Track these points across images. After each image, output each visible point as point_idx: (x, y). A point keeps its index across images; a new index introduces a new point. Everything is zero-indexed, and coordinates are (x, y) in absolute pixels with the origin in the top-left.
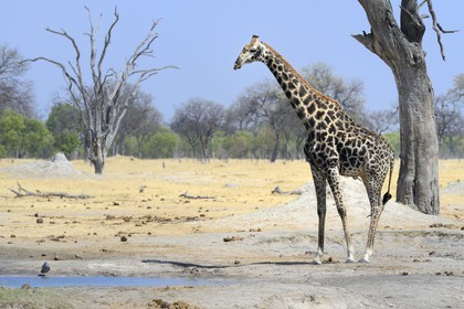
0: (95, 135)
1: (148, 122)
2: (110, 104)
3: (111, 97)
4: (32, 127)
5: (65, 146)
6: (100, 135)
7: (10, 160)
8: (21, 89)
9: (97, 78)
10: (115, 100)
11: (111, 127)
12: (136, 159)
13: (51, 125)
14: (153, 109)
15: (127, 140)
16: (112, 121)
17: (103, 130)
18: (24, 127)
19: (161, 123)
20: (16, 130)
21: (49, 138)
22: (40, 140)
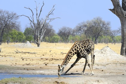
0: (37, 36)
1: (51, 33)
2: (41, 28)
3: (42, 26)
4: (20, 34)
5: (29, 39)
6: (39, 36)
7: (14, 43)
8: (17, 24)
9: (38, 21)
10: (43, 27)
11: (42, 34)
12: (48, 43)
13: (25, 34)
14: (53, 29)
15: (45, 38)
16: (42, 32)
17: (40, 35)
18: (17, 34)
19: (55, 33)
20: (15, 35)
21: (24, 37)
22: (22, 37)
